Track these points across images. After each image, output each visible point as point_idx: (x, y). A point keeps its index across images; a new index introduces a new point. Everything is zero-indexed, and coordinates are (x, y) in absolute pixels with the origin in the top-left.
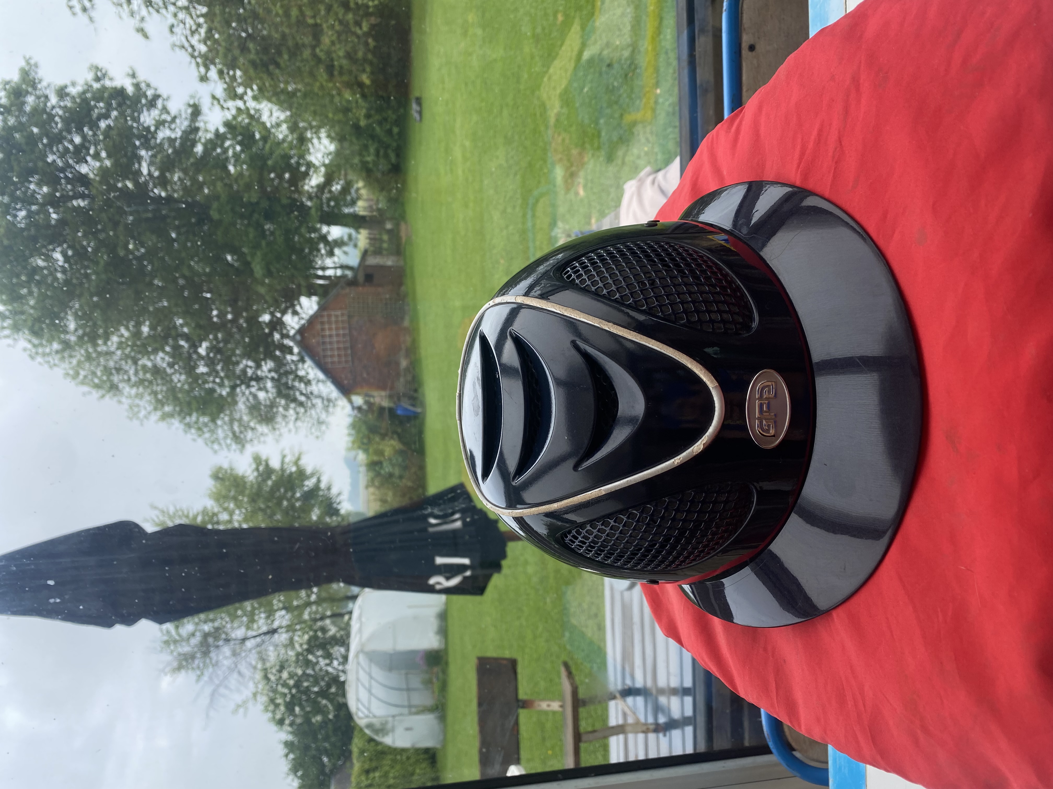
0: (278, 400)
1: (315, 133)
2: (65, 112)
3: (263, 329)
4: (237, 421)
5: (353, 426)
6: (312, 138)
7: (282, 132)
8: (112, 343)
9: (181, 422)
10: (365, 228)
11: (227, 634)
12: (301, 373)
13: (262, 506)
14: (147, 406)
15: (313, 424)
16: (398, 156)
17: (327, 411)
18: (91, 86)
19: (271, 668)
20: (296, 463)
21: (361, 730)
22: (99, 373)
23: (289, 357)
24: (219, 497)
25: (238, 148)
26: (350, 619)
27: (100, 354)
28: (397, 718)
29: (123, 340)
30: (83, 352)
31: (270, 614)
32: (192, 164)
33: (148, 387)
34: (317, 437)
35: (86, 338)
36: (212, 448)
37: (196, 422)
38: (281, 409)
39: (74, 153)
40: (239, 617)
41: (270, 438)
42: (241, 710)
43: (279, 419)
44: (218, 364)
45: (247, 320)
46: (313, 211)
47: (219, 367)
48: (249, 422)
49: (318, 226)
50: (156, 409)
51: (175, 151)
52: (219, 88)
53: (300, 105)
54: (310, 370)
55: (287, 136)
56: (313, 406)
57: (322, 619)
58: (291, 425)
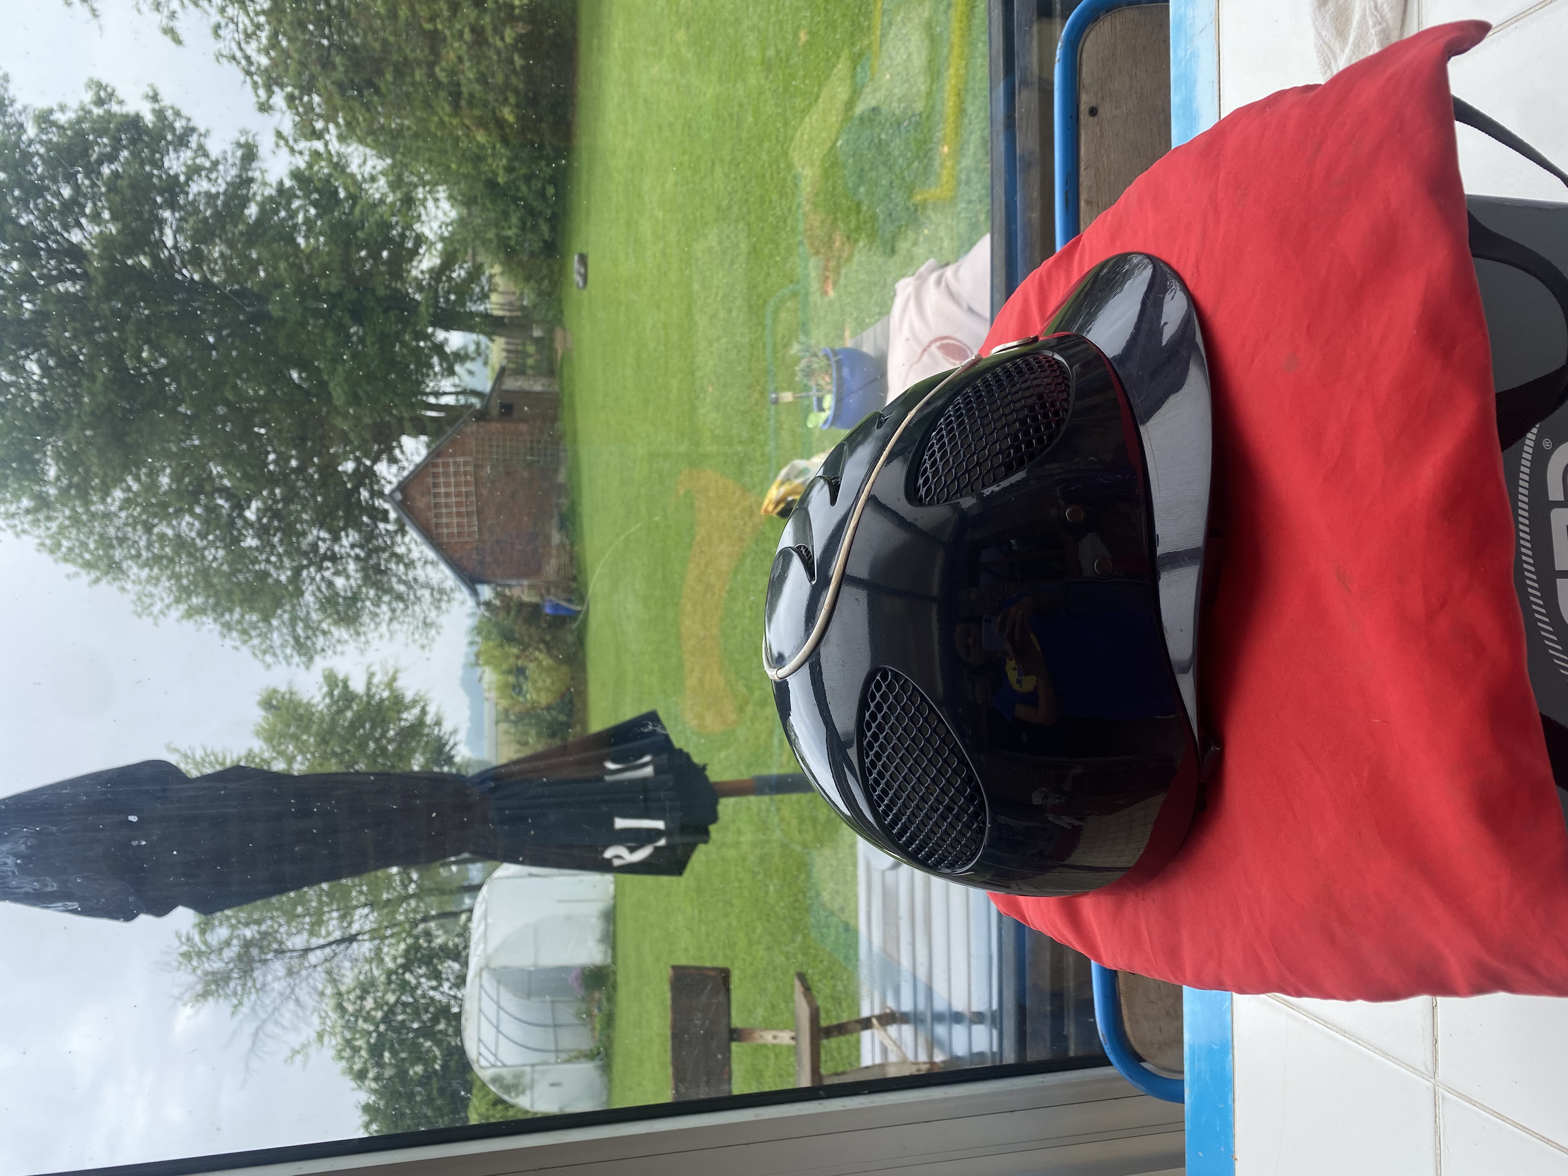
0: (364, 590)
1: (430, 192)
2: (48, 150)
3: (345, 483)
4: (302, 620)
5: (478, 630)
6: (425, 199)
7: (379, 189)
8: (114, 500)
9: (215, 620)
10: (500, 335)
11: (281, 943)
12: (400, 550)
13: (338, 750)
14: (165, 595)
15: (417, 627)
16: (553, 229)
17: (438, 608)
18: (90, 112)
19: (349, 992)
20: (390, 684)
21: (484, 1085)
22: (92, 546)
23: (382, 526)
24: (271, 736)
25: (313, 211)
26: (469, 919)
27: (93, 516)
28: (537, 1068)
29: (131, 495)
30: (67, 512)
31: (346, 914)
32: (241, 234)
33: (167, 568)
34: (423, 647)
35: (73, 492)
36: (263, 661)
37: (239, 622)
38: (368, 603)
39: (61, 213)
40: (298, 916)
41: (351, 648)
42: (299, 1058)
43: (366, 619)
44: (274, 535)
45: (321, 470)
46: (422, 309)
47: (276, 540)
48: (320, 622)
49: (430, 330)
50: (178, 601)
51: (217, 214)
52: (286, 121)
53: (408, 149)
54: (413, 546)
55: (384, 195)
56: (418, 599)
57: (425, 919)
58: (383, 628)
